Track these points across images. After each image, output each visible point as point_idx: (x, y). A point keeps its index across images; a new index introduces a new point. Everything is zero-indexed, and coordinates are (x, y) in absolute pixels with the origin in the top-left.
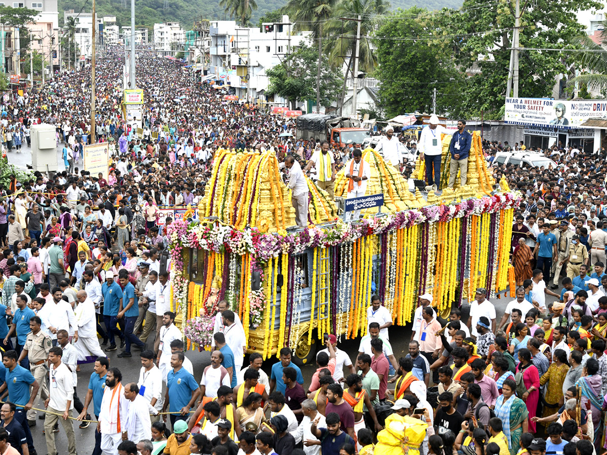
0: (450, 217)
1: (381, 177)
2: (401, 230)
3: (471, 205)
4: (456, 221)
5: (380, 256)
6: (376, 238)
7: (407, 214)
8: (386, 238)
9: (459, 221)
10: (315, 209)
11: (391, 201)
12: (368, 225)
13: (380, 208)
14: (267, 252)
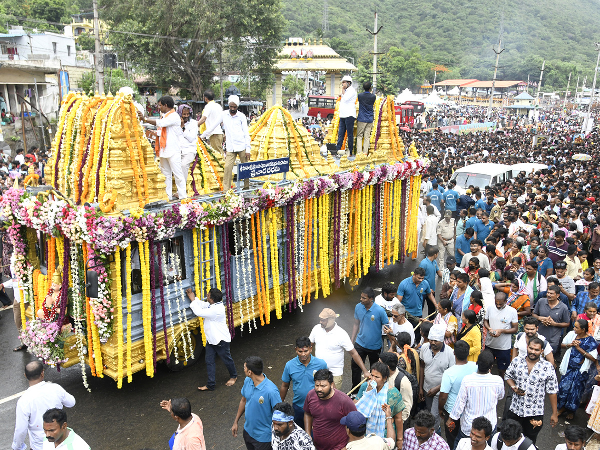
0: (363, 185)
1: (289, 138)
2: (310, 200)
3: (384, 172)
4: (370, 188)
5: (285, 231)
6: (279, 211)
7: (317, 182)
8: (293, 211)
9: (372, 189)
10: (202, 176)
11: (299, 166)
12: (268, 197)
13: (285, 175)
14: (107, 243)
